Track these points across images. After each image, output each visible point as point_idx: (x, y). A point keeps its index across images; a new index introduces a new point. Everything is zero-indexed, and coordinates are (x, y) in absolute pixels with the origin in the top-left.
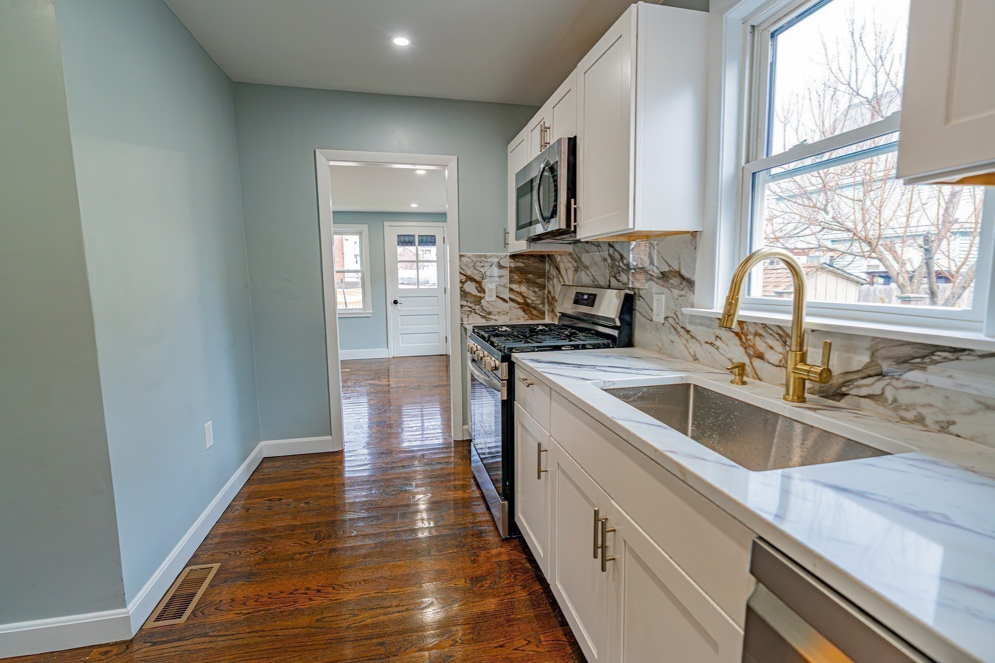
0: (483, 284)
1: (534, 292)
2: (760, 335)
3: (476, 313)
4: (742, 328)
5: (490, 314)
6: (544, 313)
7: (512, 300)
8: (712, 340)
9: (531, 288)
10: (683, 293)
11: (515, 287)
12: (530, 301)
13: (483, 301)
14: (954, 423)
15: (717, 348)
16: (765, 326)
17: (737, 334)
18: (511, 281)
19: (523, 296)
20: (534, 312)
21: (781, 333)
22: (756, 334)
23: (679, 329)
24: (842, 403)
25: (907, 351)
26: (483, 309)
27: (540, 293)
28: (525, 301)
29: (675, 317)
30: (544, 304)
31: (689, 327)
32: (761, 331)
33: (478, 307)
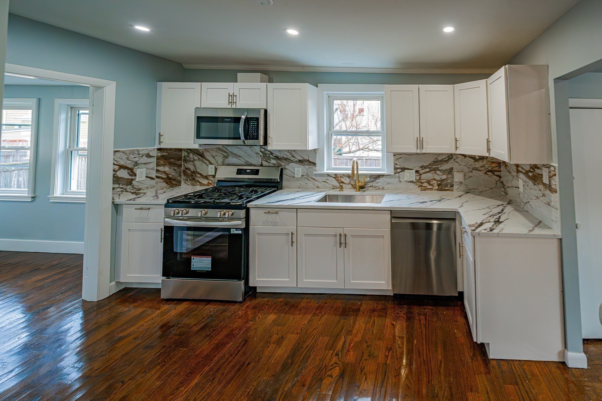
0: (134, 170)
1: (175, 170)
2: (342, 177)
3: (127, 191)
4: (336, 176)
5: (139, 190)
6: (180, 182)
7: (157, 177)
8: (325, 180)
9: (172, 168)
10: (311, 167)
11: (160, 168)
12: (171, 176)
13: (134, 182)
14: (384, 187)
15: (327, 183)
16: (343, 175)
17: (334, 178)
18: (158, 165)
19: (166, 173)
20: (174, 182)
21: (348, 176)
22: (341, 177)
23: (309, 178)
24: (365, 189)
25: (376, 176)
26: (134, 188)
27: (178, 170)
28: (168, 176)
29: (307, 175)
30: (180, 176)
31: (314, 178)
32: (342, 176)
33: (129, 186)
